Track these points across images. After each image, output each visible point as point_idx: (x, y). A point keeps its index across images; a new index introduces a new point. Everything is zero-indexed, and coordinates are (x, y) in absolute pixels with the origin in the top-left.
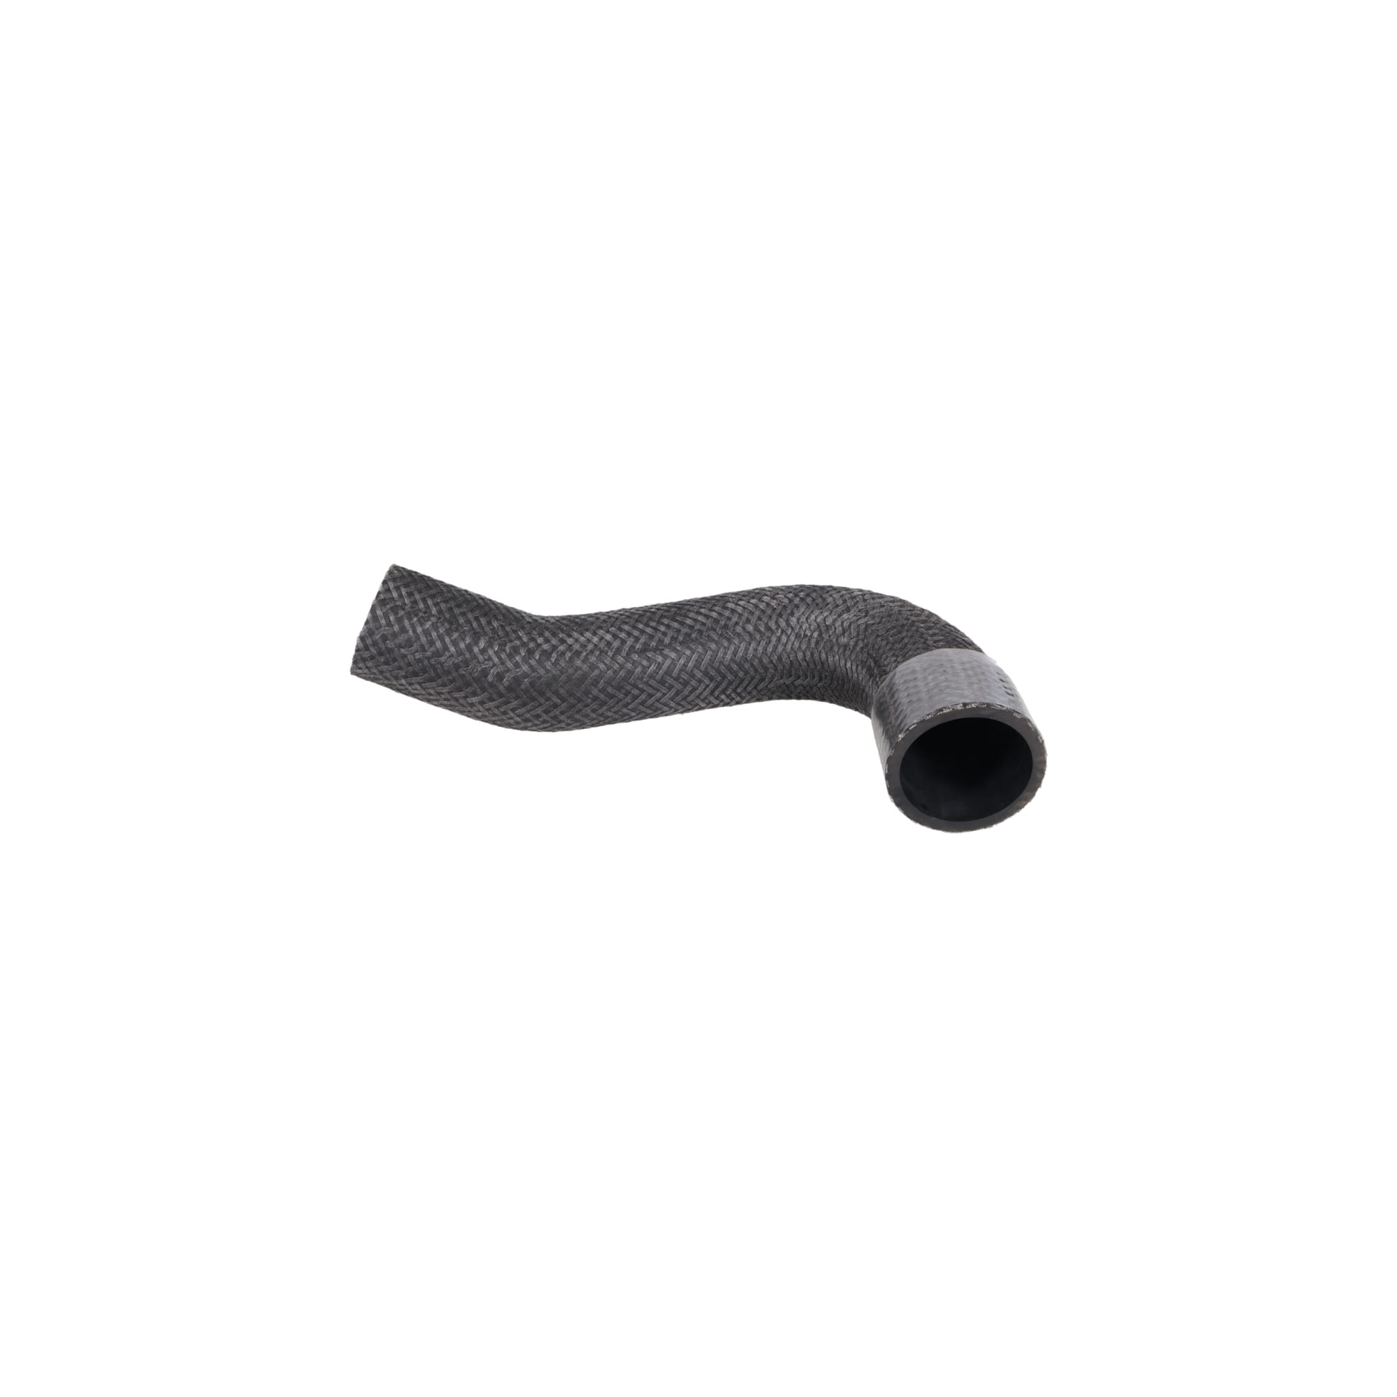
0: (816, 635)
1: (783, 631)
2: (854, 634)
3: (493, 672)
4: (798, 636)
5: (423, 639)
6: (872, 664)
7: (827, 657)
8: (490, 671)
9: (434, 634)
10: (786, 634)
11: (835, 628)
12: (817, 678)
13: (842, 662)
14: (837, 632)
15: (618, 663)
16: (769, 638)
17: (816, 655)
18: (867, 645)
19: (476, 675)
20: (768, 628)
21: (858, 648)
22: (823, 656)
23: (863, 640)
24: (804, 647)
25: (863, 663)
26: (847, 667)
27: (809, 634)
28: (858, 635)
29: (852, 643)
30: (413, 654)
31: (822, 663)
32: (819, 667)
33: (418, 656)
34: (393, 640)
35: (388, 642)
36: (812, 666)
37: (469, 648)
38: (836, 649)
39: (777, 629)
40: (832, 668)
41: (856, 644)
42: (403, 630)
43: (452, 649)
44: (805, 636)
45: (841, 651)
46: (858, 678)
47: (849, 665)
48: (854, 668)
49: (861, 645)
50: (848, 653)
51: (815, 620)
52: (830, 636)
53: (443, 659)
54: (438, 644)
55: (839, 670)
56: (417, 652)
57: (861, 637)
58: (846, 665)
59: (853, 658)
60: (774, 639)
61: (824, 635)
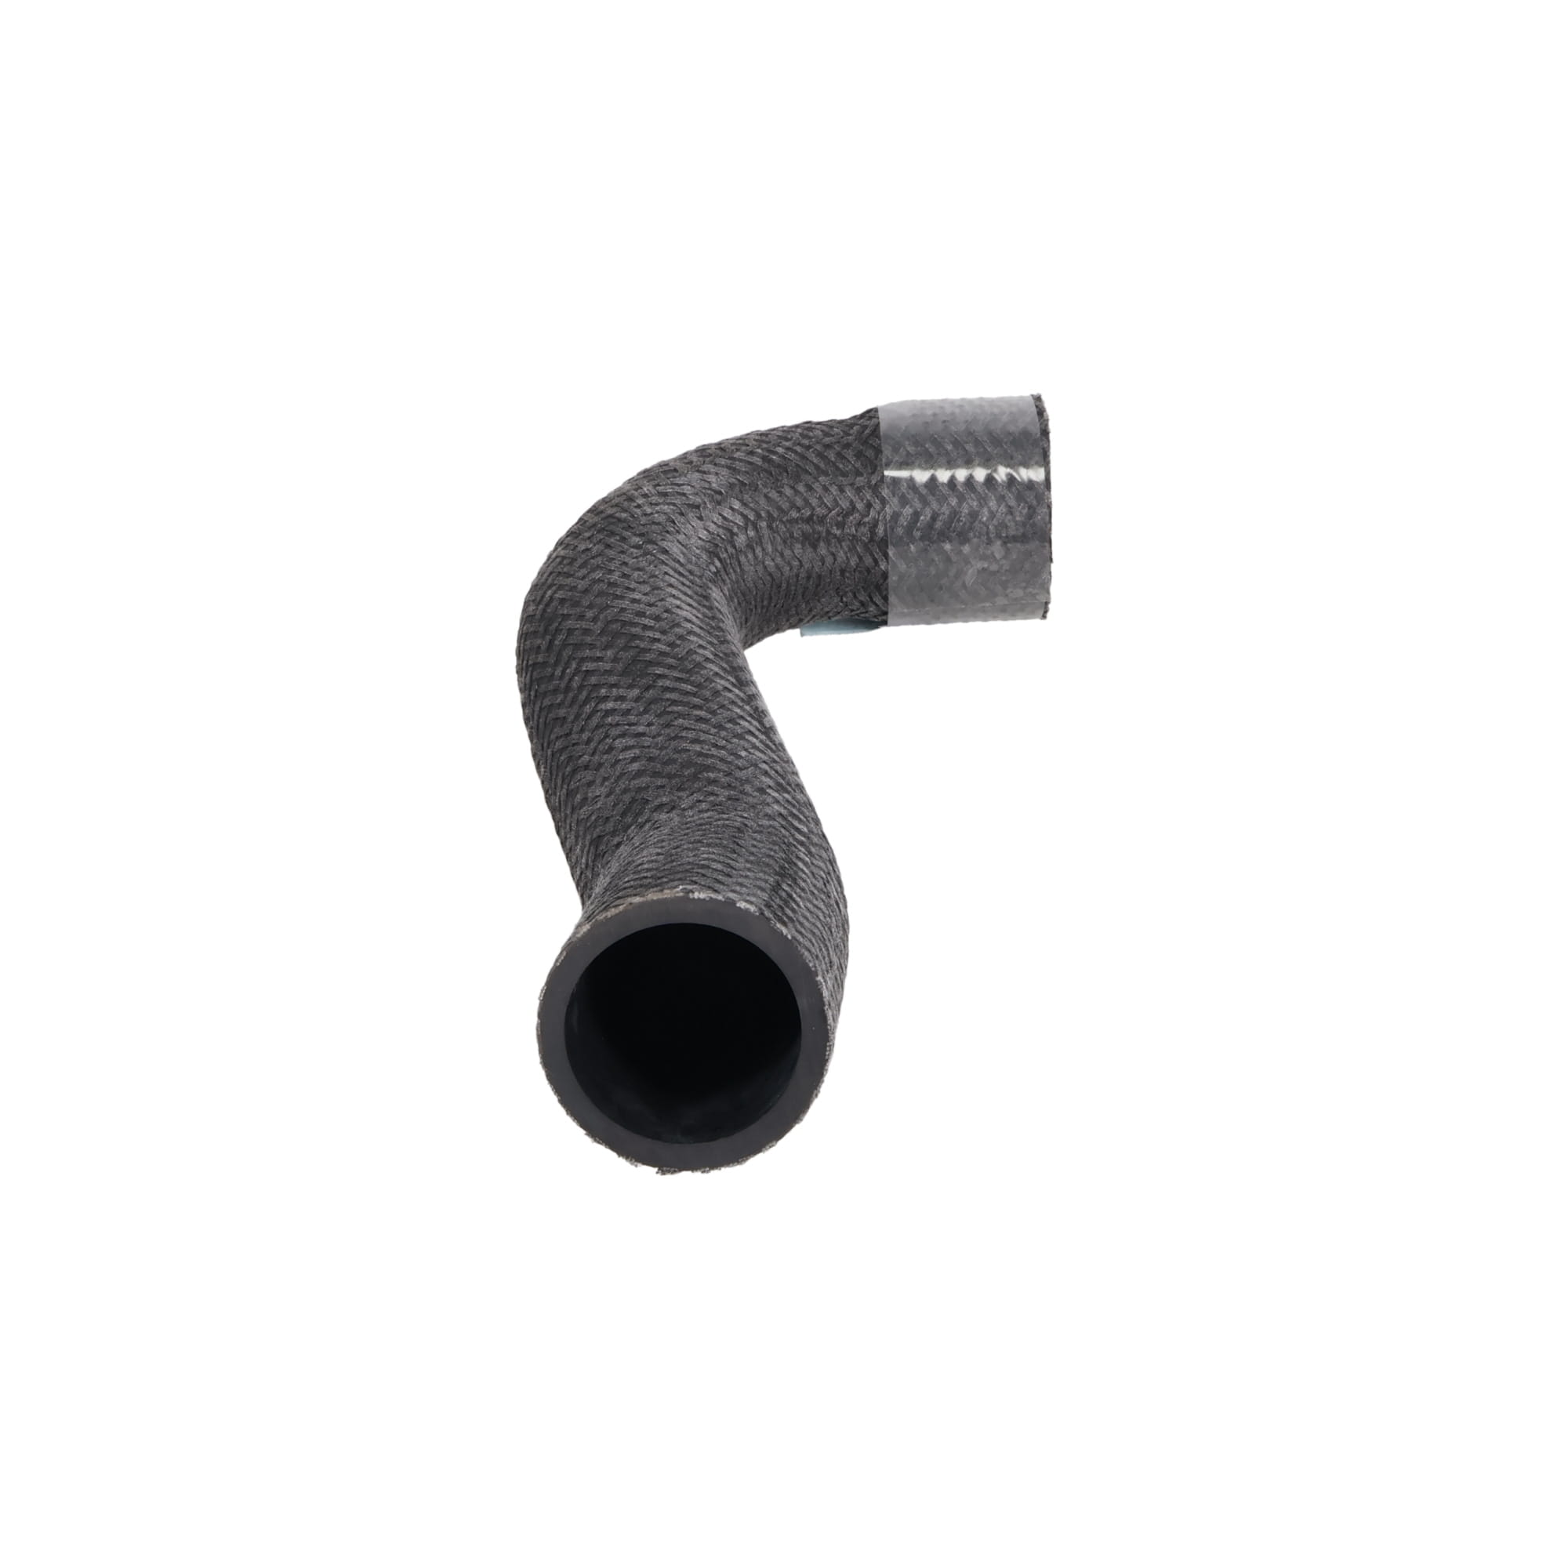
6: (807, 528)
18: (770, 517)
21: (766, 532)
23: (758, 517)
25: (789, 541)
26: (769, 569)
28: (745, 517)
29: (751, 533)
38: (743, 559)
41: (757, 530)
45: (750, 556)
46: (792, 568)
47: (770, 564)
48: (779, 560)
49: (763, 524)
50: (758, 551)
58: (765, 567)
59: (770, 549)
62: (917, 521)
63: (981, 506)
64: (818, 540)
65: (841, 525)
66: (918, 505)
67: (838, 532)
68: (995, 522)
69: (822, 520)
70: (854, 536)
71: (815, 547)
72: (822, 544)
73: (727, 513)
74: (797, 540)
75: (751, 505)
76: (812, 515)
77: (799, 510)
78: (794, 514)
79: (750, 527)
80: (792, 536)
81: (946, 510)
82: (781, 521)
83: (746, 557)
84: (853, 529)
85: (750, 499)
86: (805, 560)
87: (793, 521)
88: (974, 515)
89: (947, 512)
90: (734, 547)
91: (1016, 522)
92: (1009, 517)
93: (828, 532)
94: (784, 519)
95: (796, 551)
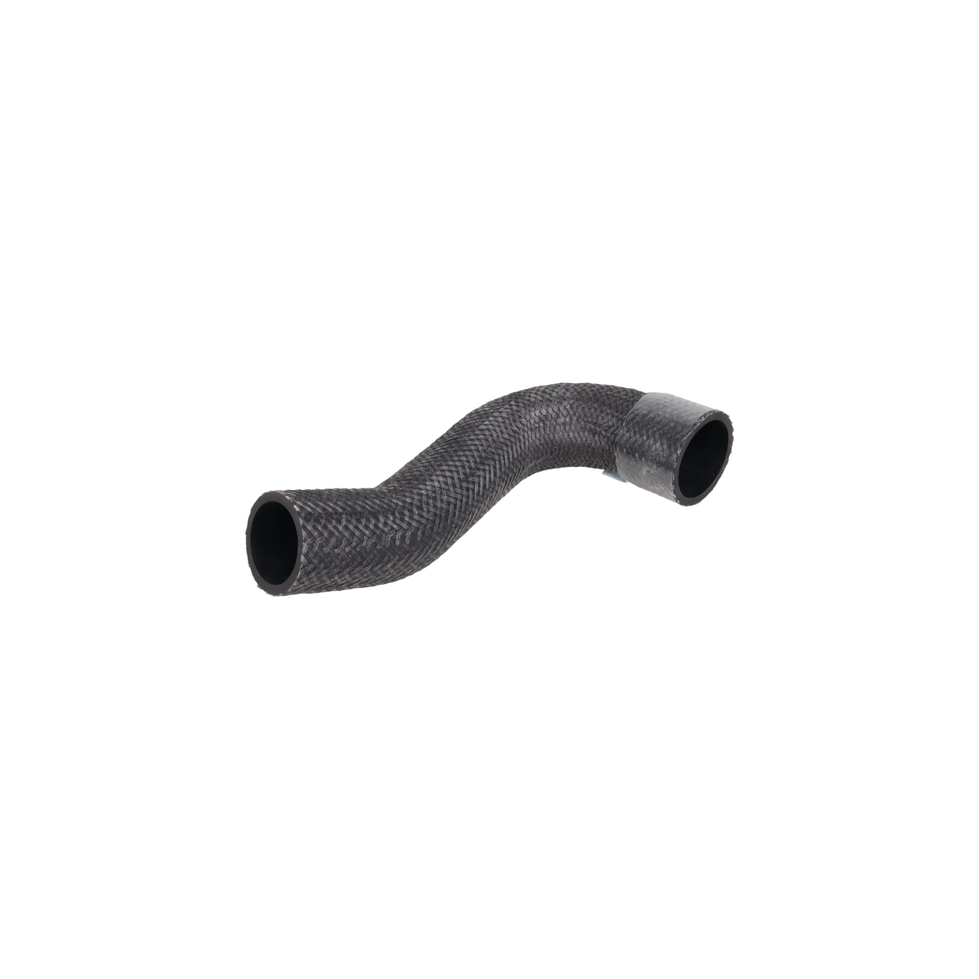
0: (541, 424)
1: (523, 431)
2: (565, 413)
3: (398, 537)
4: (531, 430)
5: (347, 534)
6: (593, 427)
7: (554, 436)
8: (396, 536)
9: (351, 527)
10: (526, 431)
11: (551, 415)
12: (549, 454)
13: (566, 435)
14: (553, 416)
15: (459, 494)
16: (519, 438)
17: (547, 437)
18: (580, 416)
19: (388, 545)
20: (515, 432)
21: (574, 422)
22: (551, 436)
23: (575, 414)
24: (538, 436)
25: (583, 429)
26: (570, 436)
27: (537, 426)
28: (569, 413)
29: (568, 420)
30: (344, 550)
31: (552, 441)
32: (550, 445)
33: (347, 550)
34: (327, 545)
35: (324, 548)
36: (545, 446)
37: (376, 526)
38: (558, 428)
39: (520, 430)
40: (559, 441)
41: (571, 419)
42: (331, 534)
43: (367, 532)
44: (536, 428)
45: (562, 428)
46: (582, 440)
47: (571, 435)
48: (576, 435)
49: (575, 418)
50: (567, 427)
51: (535, 415)
52: (550, 421)
53: (364, 544)
54: (357, 533)
55: (564, 441)
56: (346, 547)
57: (571, 413)
58: (568, 435)
59: (573, 428)
60: (521, 437)
61: (546, 423)
62: (629, 440)
63: (654, 444)
64: (596, 433)
65: (606, 431)
66: (632, 434)
67: (604, 433)
68: (656, 453)
69: (600, 426)
70: (609, 437)
71: (594, 436)
72: (597, 435)
73: (562, 408)
74: (587, 430)
75: (574, 409)
76: (597, 422)
77: (593, 418)
78: (590, 420)
79: (568, 417)
80: (585, 428)
81: (640, 441)
82: (583, 420)
83: (560, 427)
84: (609, 434)
85: (575, 407)
86: (588, 439)
87: (589, 422)
88: (650, 447)
89: (641, 441)
90: (556, 422)
91: (663, 456)
92: (661, 453)
93: (600, 432)
94: (585, 420)
95: (585, 434)
